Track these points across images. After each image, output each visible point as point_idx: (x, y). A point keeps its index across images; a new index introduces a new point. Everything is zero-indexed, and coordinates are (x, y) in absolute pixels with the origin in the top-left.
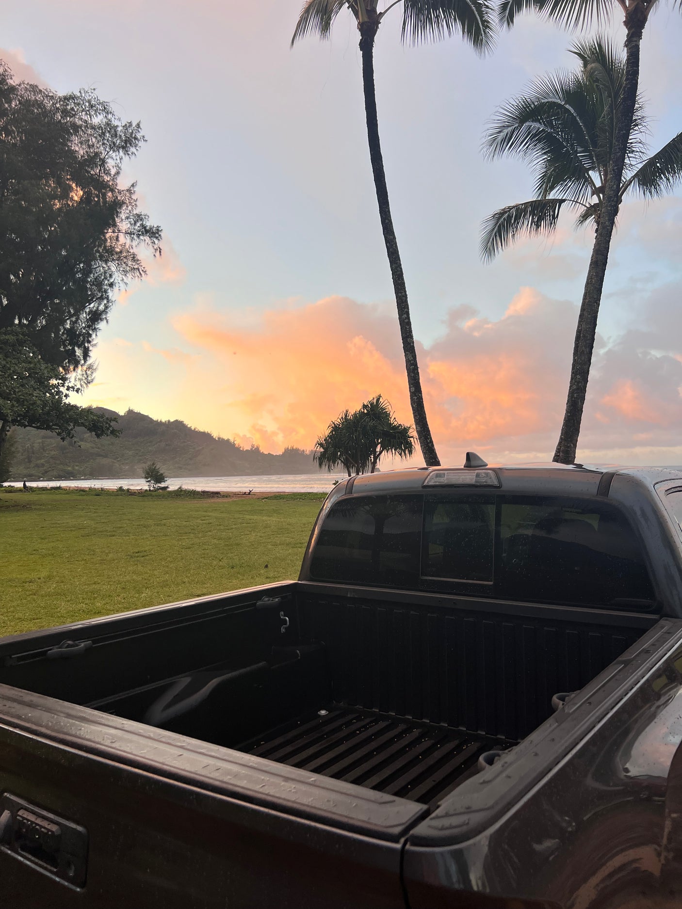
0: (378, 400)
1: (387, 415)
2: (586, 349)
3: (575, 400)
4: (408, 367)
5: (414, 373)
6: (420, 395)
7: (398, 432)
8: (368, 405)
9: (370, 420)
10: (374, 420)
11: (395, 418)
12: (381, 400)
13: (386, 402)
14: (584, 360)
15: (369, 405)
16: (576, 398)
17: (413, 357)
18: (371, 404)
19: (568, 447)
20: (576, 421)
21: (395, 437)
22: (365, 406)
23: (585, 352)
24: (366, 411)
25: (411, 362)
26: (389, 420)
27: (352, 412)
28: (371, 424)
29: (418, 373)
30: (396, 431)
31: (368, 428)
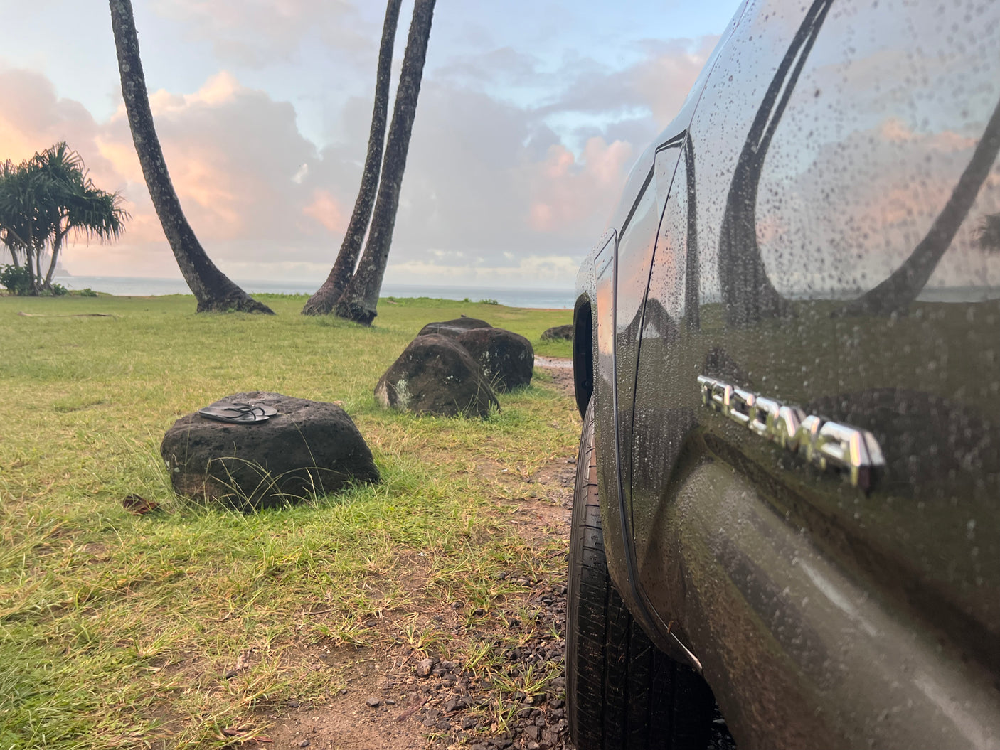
0: (61, 151)
1: (77, 175)
2: (420, 36)
3: (401, 116)
4: (116, 26)
5: (129, 39)
6: (140, 80)
7: (94, 200)
8: (44, 156)
9: (49, 178)
10: (54, 179)
11: (90, 180)
12: (66, 151)
13: (75, 155)
14: (417, 54)
15: (47, 157)
16: (404, 112)
17: (125, 8)
18: (50, 156)
19: (390, 188)
20: (401, 149)
21: (91, 208)
22: (38, 158)
23: (419, 42)
24: (41, 165)
25: (123, 17)
26: (80, 182)
27: (16, 162)
28: (51, 183)
29: (136, 41)
30: (93, 198)
31: (45, 189)
